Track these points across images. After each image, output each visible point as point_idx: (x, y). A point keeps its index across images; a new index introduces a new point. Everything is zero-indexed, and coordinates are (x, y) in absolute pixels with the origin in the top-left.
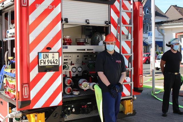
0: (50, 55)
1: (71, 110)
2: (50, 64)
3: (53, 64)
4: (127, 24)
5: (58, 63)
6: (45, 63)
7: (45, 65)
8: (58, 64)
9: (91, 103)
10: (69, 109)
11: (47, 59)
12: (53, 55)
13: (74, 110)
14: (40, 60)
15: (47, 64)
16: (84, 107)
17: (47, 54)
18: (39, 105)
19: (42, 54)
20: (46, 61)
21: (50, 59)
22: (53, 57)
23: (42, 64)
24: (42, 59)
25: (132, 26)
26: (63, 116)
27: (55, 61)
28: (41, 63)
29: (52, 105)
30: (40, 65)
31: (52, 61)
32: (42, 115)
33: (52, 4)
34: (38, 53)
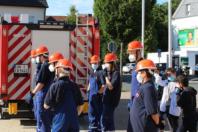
0: (22, 66)
2: (22, 72)
3: (24, 72)
5: (27, 71)
8: (27, 73)
11: (20, 69)
12: (24, 66)
14: (15, 69)
15: (19, 72)
17: (20, 65)
18: (14, 98)
19: (17, 65)
20: (19, 70)
21: (22, 69)
22: (24, 68)
23: (17, 72)
24: (17, 68)
25: (87, 46)
27: (25, 70)
28: (15, 71)
29: (22, 99)
30: (15, 72)
31: (23, 70)
32: (15, 104)
33: (25, 34)
34: (14, 65)
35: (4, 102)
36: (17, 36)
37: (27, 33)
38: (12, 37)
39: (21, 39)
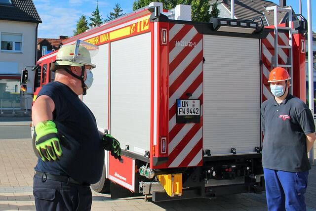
0: (190, 102)
1: (212, 173)
2: (190, 114)
3: (193, 114)
4: (284, 64)
5: (199, 112)
6: (184, 112)
7: (184, 115)
8: (199, 114)
9: (235, 166)
10: (209, 171)
11: (186, 108)
12: (194, 102)
13: (214, 174)
14: (178, 108)
15: (186, 114)
16: (228, 171)
17: (187, 101)
18: (176, 163)
19: (181, 101)
20: (186, 110)
21: (189, 108)
22: (194, 106)
23: (181, 114)
24: (181, 107)
25: (291, 66)
26: (202, 179)
27: (195, 110)
28: (180, 112)
29: (190, 165)
30: (178, 115)
31: (192, 110)
32: (179, 176)
33: (193, 41)
34: (177, 100)
35: (155, 172)
36: (180, 45)
37: (196, 39)
38: (171, 45)
39: (187, 50)
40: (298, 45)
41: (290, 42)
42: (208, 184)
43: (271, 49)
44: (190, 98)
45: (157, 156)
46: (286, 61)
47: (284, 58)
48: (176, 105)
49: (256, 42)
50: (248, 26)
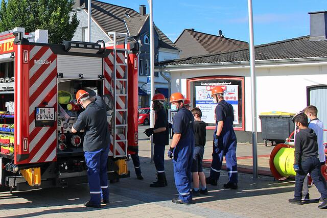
0: (46, 110)
1: (64, 167)
2: (46, 119)
3: (49, 119)
4: (122, 78)
6: (41, 118)
7: (41, 120)
8: (53, 119)
9: (83, 161)
10: (62, 166)
11: (43, 114)
12: (49, 110)
13: (66, 168)
14: (37, 114)
15: (43, 119)
16: (77, 165)
17: (44, 108)
18: (35, 159)
19: (39, 109)
20: (43, 116)
21: (46, 114)
22: (49, 112)
23: (39, 119)
24: (39, 114)
25: (127, 80)
26: (56, 172)
27: (50, 115)
28: (38, 117)
29: (47, 160)
30: (37, 120)
31: (48, 116)
32: (38, 170)
33: (48, 60)
34: (36, 108)
35: (19, 167)
36: (39, 63)
37: (52, 58)
38: (31, 63)
39: (44, 67)
40: (132, 63)
41: (126, 61)
42: (62, 175)
43: (111, 66)
44: (47, 106)
45: (20, 153)
46: (123, 76)
47: (122, 72)
48: (35, 112)
49: (99, 60)
50: (93, 48)
